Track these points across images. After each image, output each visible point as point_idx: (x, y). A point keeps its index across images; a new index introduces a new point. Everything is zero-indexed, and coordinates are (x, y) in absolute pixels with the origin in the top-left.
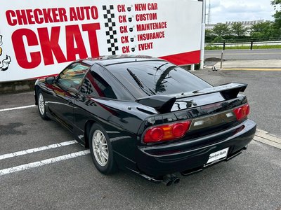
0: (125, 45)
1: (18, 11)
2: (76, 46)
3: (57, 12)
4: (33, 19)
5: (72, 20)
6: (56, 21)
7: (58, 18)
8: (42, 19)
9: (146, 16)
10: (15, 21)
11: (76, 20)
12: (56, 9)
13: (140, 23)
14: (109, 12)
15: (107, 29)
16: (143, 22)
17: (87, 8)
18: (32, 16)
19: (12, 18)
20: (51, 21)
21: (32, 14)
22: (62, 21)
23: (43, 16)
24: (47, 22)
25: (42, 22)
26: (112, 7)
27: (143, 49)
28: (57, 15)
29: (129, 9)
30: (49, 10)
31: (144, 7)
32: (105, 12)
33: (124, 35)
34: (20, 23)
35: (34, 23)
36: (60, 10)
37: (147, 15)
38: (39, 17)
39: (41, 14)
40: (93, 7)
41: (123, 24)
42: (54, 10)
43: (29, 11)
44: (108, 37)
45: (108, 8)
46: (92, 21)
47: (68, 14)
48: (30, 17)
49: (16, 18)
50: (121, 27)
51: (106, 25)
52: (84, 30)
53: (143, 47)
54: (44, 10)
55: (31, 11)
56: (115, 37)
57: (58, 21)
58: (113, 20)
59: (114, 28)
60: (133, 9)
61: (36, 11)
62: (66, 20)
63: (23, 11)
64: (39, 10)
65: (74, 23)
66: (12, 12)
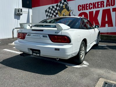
1: (82, 5)
2: (106, 20)
3: (99, 3)
4: (88, 8)
5: (107, 6)
6: (98, 7)
7: (99, 6)
8: (92, 7)
10: (81, 9)
11: (109, 6)
12: (99, 2)
19: (80, 8)
20: (96, 8)
21: (88, 5)
22: (101, 7)
23: (92, 6)
24: (94, 8)
28: (99, 5)
30: (96, 3)
34: (83, 10)
36: (101, 2)
38: (91, 6)
39: (91, 5)
42: (98, 3)
43: (87, 4)
47: (105, 4)
49: (81, 8)
52: (113, 11)
54: (93, 3)
55: (88, 4)
57: (99, 7)
61: (90, 4)
62: (104, 7)
63: (84, 5)
64: (91, 4)
65: (108, 8)
66: (80, 5)
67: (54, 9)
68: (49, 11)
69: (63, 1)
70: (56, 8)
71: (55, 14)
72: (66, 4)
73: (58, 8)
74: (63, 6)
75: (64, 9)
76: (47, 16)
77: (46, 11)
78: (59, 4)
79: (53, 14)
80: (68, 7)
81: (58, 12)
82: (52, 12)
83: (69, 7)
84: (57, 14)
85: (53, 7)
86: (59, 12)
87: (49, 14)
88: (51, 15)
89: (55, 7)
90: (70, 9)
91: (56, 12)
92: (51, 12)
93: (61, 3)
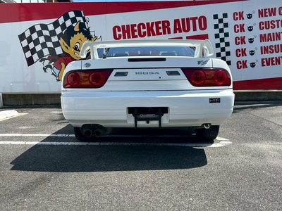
0: (242, 59)
1: (123, 27)
3: (160, 25)
4: (136, 33)
5: (175, 32)
6: (159, 34)
7: (161, 31)
8: (144, 33)
9: (276, 23)
10: (120, 35)
11: (180, 32)
12: (160, 22)
13: (265, 32)
14: (221, 21)
15: (218, 41)
16: (271, 31)
17: (194, 19)
18: (136, 31)
19: (118, 33)
20: (154, 35)
21: (136, 28)
22: (165, 33)
23: (146, 30)
24: (149, 35)
25: (144, 35)
26: (225, 16)
27: (268, 64)
28: (160, 28)
29: (250, 16)
30: (153, 23)
31: (272, 12)
32: (216, 22)
33: (240, 47)
34: (125, 38)
35: (136, 37)
36: (164, 22)
37: (278, 21)
38: (143, 30)
40: (201, 18)
41: (240, 34)
42: (158, 23)
43: (133, 26)
44: (219, 50)
45: (220, 17)
46: (199, 32)
47: (172, 27)
48: (134, 31)
49: (121, 33)
50: (237, 38)
51: (217, 36)
53: (268, 62)
54: (148, 24)
55: (135, 25)
56: (227, 49)
57: (161, 34)
58: (226, 30)
59: (227, 40)
60: (255, 15)
61: (139, 25)
62: (169, 33)
63: (128, 26)
64: (143, 25)
65: (178, 35)
66: (118, 27)
67: (46, 33)
68: (30, 37)
69: (72, 14)
70: (54, 31)
71: (50, 45)
72: (82, 21)
73: (59, 30)
74: (74, 25)
75: (76, 33)
76: (26, 49)
77: (22, 37)
78: (61, 20)
79: (44, 45)
80: (88, 30)
81: (59, 39)
82: (42, 39)
83: (91, 30)
84: (57, 44)
85: (44, 27)
86: (62, 41)
87: (31, 45)
88: (38, 48)
89: (51, 28)
90: (92, 34)
91: (55, 39)
92: (37, 39)
93: (67, 18)
